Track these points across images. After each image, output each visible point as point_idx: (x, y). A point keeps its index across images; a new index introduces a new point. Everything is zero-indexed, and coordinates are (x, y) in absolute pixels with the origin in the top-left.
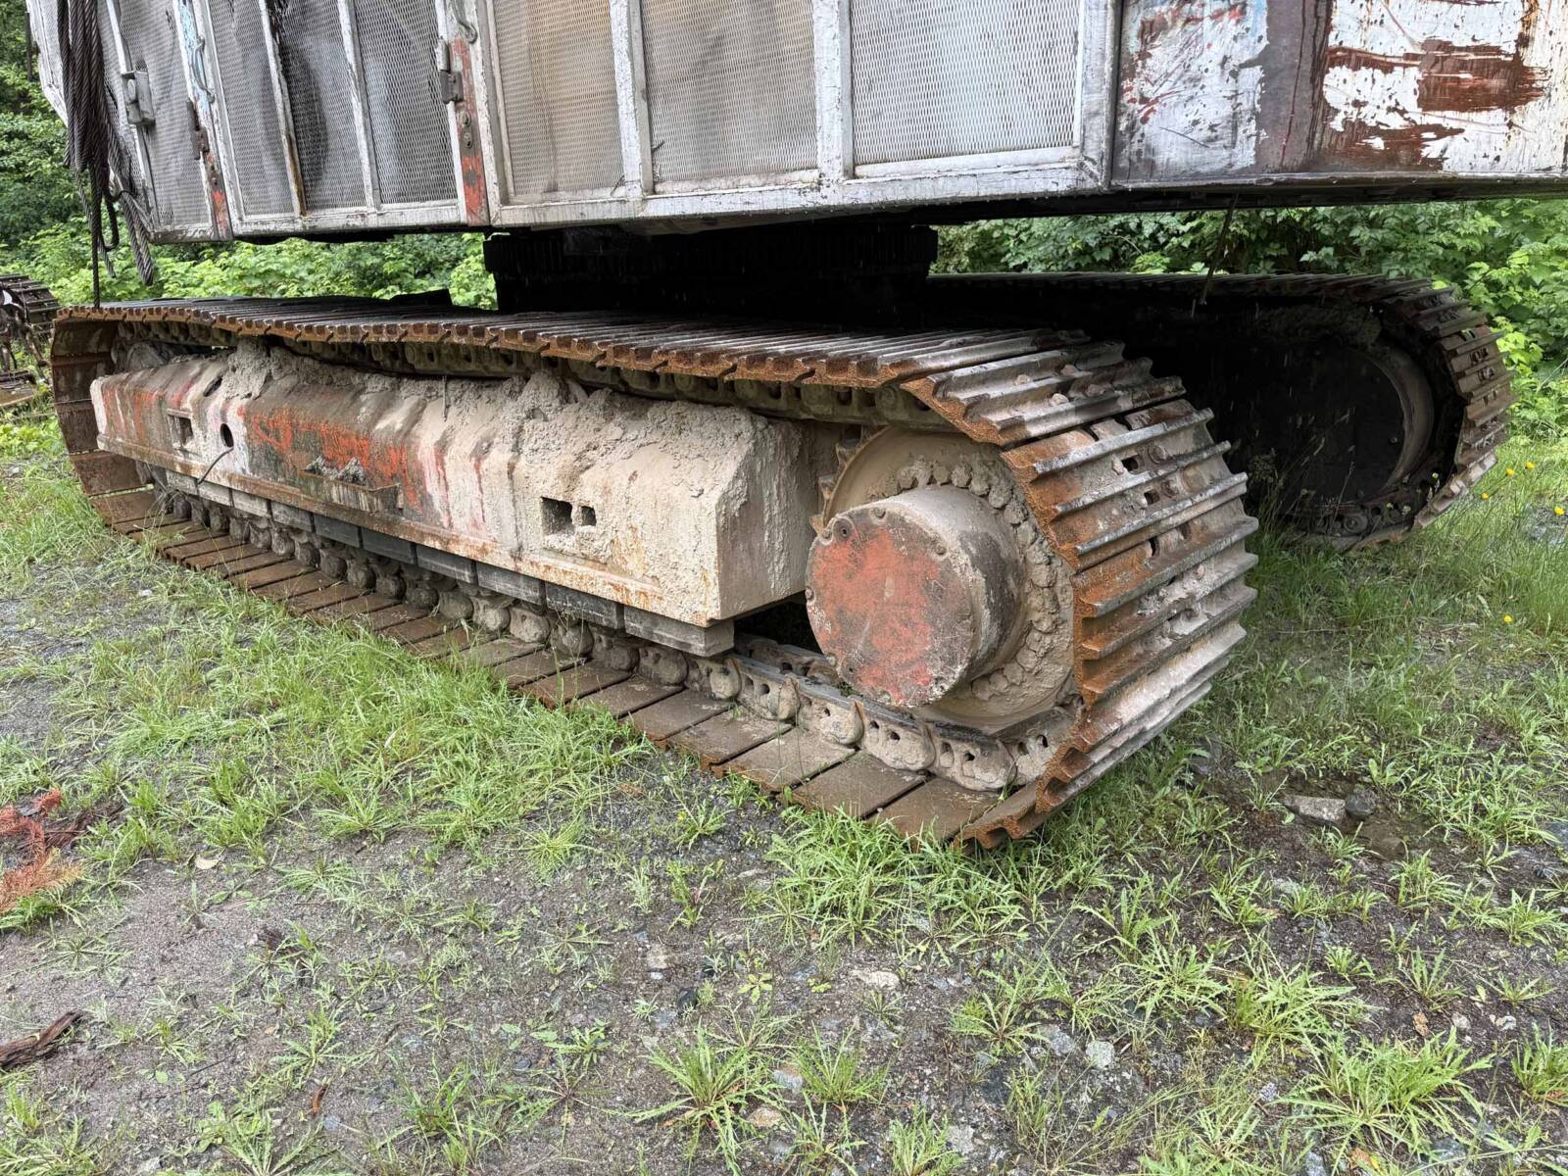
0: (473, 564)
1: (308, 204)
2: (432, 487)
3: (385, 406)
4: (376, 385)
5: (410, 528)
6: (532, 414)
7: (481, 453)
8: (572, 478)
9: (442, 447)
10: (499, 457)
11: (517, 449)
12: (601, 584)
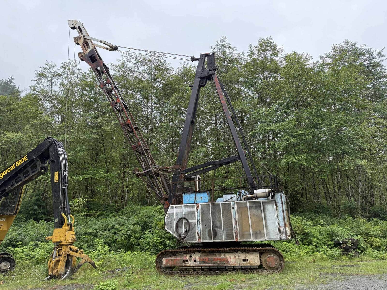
0: (233, 266)
1: (214, 240)
2: (229, 261)
3: (220, 256)
4: (217, 254)
5: (226, 265)
6: (239, 254)
7: (235, 257)
8: (246, 258)
9: (230, 258)
10: (237, 257)
11: (239, 256)
12: (249, 265)
